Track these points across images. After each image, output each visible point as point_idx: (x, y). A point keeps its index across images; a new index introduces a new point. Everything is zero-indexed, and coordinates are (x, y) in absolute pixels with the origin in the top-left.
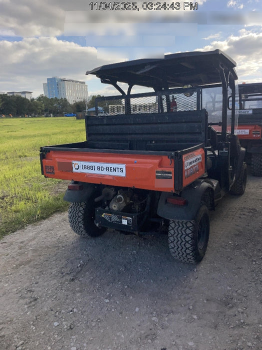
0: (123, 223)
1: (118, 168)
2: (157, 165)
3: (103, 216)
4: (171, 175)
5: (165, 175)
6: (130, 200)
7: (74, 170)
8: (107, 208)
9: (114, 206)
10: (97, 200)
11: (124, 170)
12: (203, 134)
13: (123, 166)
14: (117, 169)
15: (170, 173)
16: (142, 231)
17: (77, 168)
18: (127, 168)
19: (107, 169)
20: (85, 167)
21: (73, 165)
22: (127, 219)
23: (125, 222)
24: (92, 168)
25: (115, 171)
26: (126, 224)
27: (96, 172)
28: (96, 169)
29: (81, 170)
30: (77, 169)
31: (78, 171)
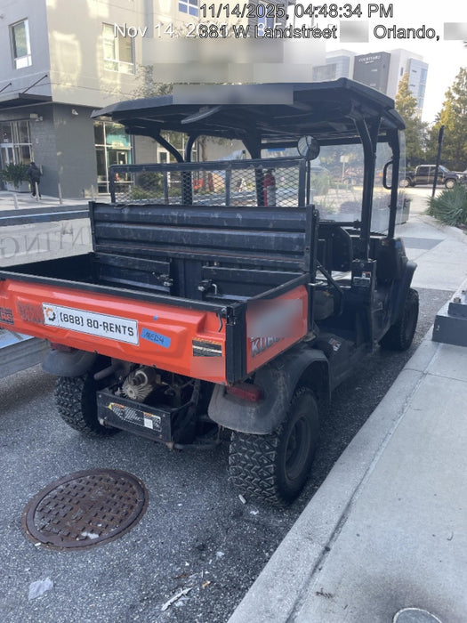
0: (146, 425)
1: (125, 327)
2: (195, 328)
3: (110, 407)
4: (220, 352)
5: (208, 350)
6: (162, 380)
7: (47, 322)
8: (118, 393)
9: (130, 391)
10: (98, 376)
11: (135, 331)
12: (308, 255)
13: (133, 324)
14: (122, 329)
15: (218, 348)
16: (180, 443)
17: (52, 317)
18: (140, 327)
19: (105, 326)
20: (66, 318)
21: (45, 311)
22: (151, 419)
23: (148, 424)
24: (77, 320)
25: (120, 332)
26: (152, 428)
27: (86, 329)
28: (85, 322)
29: (57, 323)
30: (53, 320)
31: (54, 323)
